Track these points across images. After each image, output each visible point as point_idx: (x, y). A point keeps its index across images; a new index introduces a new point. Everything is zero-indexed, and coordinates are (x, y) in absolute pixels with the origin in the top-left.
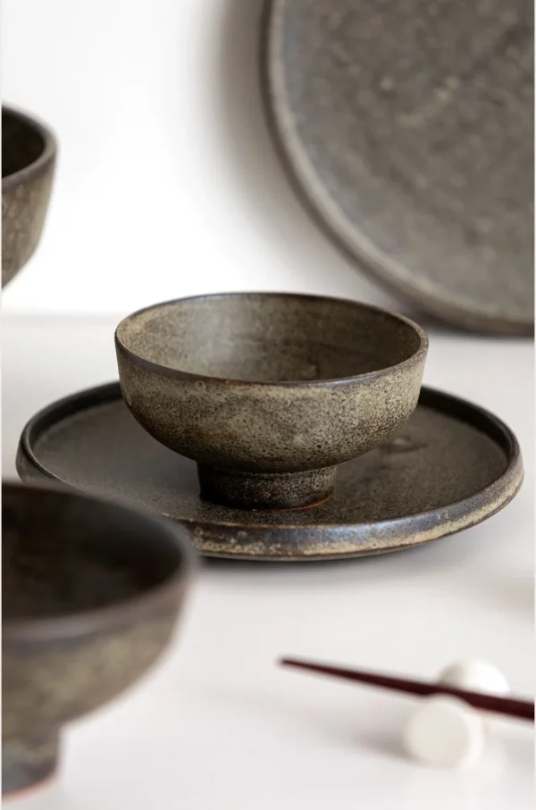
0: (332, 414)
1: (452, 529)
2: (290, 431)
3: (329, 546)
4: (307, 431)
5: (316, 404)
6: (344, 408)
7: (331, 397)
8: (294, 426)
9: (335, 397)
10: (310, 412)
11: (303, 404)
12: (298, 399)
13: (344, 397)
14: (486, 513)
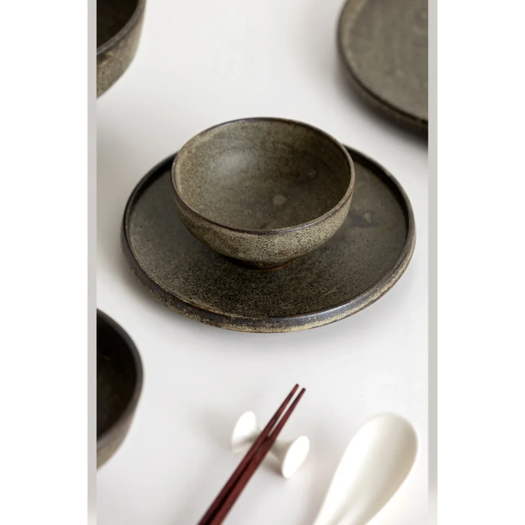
0: (259, 246)
1: (319, 325)
2: (236, 250)
3: (235, 327)
4: (245, 252)
5: (248, 241)
6: (267, 245)
7: (257, 239)
8: (237, 248)
9: (260, 239)
10: (246, 244)
11: (241, 240)
12: (237, 237)
13: (267, 240)
14: (348, 314)
